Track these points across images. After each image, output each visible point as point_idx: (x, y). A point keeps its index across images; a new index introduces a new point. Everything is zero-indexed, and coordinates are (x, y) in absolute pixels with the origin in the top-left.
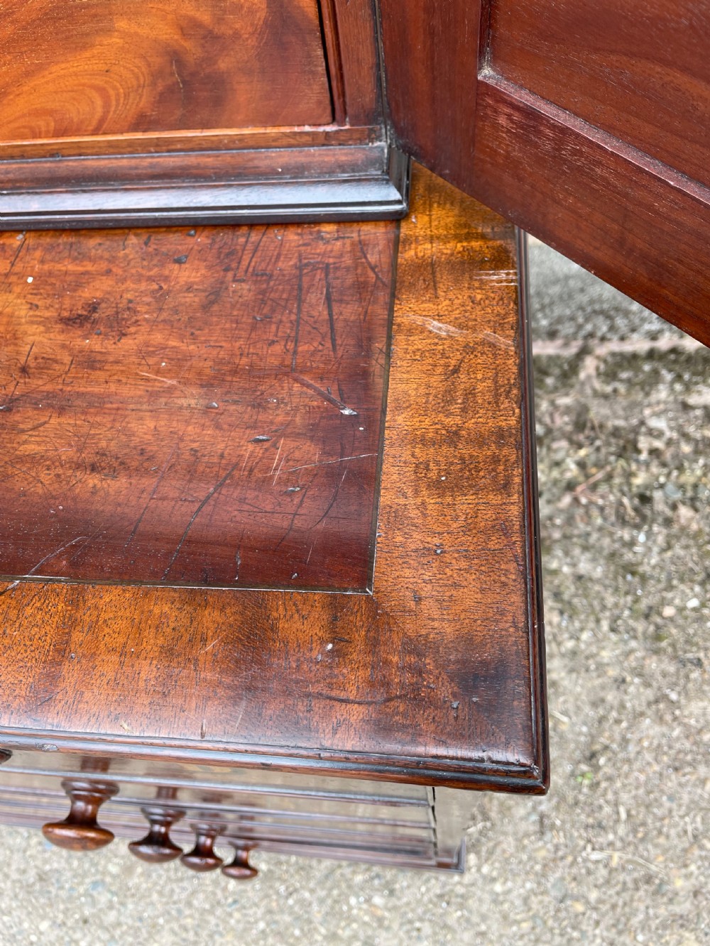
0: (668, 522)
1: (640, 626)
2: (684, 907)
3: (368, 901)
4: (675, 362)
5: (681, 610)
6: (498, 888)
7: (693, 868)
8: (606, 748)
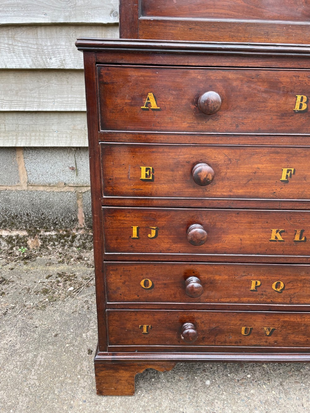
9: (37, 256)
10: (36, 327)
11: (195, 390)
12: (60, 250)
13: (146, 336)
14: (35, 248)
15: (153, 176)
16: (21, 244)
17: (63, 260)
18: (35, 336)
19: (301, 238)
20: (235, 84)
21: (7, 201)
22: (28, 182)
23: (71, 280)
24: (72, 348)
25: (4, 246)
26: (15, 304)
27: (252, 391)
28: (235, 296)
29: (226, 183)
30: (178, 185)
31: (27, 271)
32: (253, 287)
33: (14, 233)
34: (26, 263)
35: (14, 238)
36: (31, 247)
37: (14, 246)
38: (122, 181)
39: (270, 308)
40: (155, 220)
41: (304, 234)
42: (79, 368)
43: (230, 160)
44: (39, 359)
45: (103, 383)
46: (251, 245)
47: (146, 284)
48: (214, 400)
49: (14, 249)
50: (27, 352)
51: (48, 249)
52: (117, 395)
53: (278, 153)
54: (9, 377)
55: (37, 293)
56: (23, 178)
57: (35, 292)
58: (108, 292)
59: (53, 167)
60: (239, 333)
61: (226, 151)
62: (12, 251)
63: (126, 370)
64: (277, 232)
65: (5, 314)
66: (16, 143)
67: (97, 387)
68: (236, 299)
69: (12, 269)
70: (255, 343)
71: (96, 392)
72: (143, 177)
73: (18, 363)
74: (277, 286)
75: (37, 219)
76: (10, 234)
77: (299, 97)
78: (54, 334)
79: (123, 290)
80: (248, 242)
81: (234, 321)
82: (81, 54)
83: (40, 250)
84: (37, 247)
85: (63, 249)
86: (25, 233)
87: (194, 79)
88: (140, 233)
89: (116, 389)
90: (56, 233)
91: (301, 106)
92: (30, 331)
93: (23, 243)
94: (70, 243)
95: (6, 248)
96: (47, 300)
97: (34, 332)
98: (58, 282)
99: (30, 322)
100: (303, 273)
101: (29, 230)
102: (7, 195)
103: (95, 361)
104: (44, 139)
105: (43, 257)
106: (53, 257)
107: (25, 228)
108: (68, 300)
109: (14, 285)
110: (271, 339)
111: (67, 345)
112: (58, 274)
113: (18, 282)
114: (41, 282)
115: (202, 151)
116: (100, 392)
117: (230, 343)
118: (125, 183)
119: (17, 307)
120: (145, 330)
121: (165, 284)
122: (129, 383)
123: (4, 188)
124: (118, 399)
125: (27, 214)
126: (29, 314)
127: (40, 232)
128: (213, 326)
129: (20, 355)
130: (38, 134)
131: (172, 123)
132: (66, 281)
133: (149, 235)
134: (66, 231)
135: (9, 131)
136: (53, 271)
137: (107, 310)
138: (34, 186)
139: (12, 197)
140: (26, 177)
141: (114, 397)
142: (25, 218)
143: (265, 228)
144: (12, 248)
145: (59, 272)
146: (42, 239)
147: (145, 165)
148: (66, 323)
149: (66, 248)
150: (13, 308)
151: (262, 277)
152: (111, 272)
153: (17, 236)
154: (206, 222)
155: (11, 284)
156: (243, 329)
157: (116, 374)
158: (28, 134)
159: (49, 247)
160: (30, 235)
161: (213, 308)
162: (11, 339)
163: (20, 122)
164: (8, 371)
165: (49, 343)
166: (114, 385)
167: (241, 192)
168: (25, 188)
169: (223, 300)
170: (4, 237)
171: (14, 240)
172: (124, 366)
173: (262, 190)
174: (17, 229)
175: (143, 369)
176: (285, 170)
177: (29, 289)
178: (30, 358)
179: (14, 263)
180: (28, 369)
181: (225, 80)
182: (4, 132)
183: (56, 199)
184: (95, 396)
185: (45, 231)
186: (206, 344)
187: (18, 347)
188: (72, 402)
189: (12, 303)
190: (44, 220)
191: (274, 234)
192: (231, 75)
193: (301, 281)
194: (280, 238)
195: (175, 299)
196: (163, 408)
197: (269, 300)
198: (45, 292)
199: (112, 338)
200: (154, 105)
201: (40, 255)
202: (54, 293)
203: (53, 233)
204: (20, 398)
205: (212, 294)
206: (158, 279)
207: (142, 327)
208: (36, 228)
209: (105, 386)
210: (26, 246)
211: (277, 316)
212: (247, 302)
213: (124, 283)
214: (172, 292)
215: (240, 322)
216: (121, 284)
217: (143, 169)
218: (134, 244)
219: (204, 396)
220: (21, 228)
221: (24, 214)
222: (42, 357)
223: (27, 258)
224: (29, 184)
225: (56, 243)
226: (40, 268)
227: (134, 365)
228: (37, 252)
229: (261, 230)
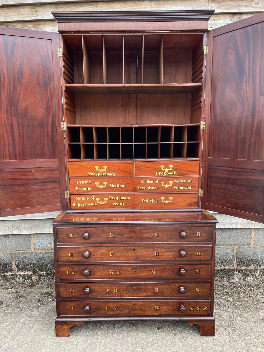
0: (232, 295)
1: (233, 307)
2: (253, 337)
3: (200, 340)
4: (225, 272)
5: (238, 305)
6: (221, 337)
7: (252, 333)
8: (233, 321)
9: (36, 285)
10: (35, 315)
11: (93, 335)
12: (47, 281)
13: (73, 311)
14: (35, 281)
15: (73, 256)
16: (29, 278)
17: (48, 286)
18: (34, 318)
19: (119, 273)
20: (93, 231)
21: (25, 257)
22: (35, 248)
23: (51, 296)
24: (48, 322)
25: (21, 280)
26: (26, 306)
27: (115, 336)
28: (102, 294)
29: (94, 257)
30: (80, 258)
31: (32, 292)
32: (107, 291)
33: (26, 273)
34: (31, 288)
35: (26, 275)
36: (33, 280)
37: (26, 280)
38: (63, 257)
39: (115, 299)
40: (74, 268)
41: (120, 272)
42: (50, 329)
43: (94, 250)
44: (35, 326)
45: (58, 331)
46: (104, 276)
47: (72, 291)
48: (99, 338)
49: (26, 281)
50: (31, 324)
51: (41, 281)
52: (63, 337)
53: (108, 248)
54: (24, 332)
55: (35, 301)
56: (33, 246)
57: (34, 301)
58: (60, 294)
59: (46, 241)
60: (105, 309)
61: (93, 248)
62: (25, 282)
63: (66, 325)
64: (112, 271)
65: (21, 310)
66: (31, 232)
67: (56, 333)
68: (102, 296)
69: (24, 291)
70: (111, 314)
71: (55, 335)
72: (70, 256)
73: (27, 327)
74: (115, 290)
75: (37, 266)
76: (24, 274)
77: (110, 234)
78: (41, 317)
79: (65, 293)
80: (103, 275)
81: (103, 305)
82: (52, 226)
83: (38, 282)
84: (36, 280)
85: (49, 281)
86: (31, 273)
87: (82, 230)
88: (70, 273)
89: (63, 334)
90: (46, 273)
91: (111, 236)
92: (32, 316)
93: (30, 278)
94: (52, 277)
95: (22, 281)
96: (40, 304)
97: (33, 316)
98: (45, 296)
99: (32, 313)
100: (123, 286)
101: (34, 272)
102: (25, 254)
103: (55, 321)
104: (43, 230)
105: (39, 285)
106: (44, 285)
107: (31, 270)
108: (49, 304)
109: (25, 298)
110: (117, 312)
111: (47, 321)
112: (45, 293)
113: (27, 297)
114: (38, 296)
115: (86, 248)
116: (57, 336)
117: (103, 313)
118: (64, 258)
119: (27, 307)
120: (73, 309)
121: (78, 291)
122: (67, 331)
123: (24, 251)
124: (64, 338)
125: (33, 264)
126: (32, 310)
127: (38, 272)
128: (96, 307)
129: (28, 325)
130: (40, 228)
131: (77, 241)
132: (49, 296)
133: (72, 274)
134: (51, 271)
135: (28, 227)
136: (43, 291)
137: (59, 301)
138: (37, 250)
139: (27, 256)
140: (34, 246)
141: (62, 338)
142: (32, 266)
143: (108, 270)
144: (24, 281)
145: (46, 292)
146: (39, 276)
147: (70, 252)
148: (47, 314)
149: (50, 280)
150: (25, 308)
151: (110, 288)
152: (61, 287)
153: (28, 275)
154: (90, 269)
155: (24, 298)
156: (107, 307)
157: (63, 327)
158: (36, 228)
159: (42, 280)
160: (33, 274)
161: (95, 299)
162: (24, 319)
163: (34, 223)
164: (23, 330)
165: (39, 320)
166: (62, 332)
167: (99, 259)
168: (33, 251)
169: (98, 296)
170: (21, 275)
171: (26, 277)
172: (65, 323)
173: (105, 259)
174: (28, 271)
175: (72, 324)
176: (111, 253)
177: (32, 299)
178: (32, 326)
179: (25, 288)
180: (31, 329)
181: (90, 230)
182: (26, 228)
183: (47, 256)
184: (55, 337)
185: (41, 272)
186: (94, 314)
187: (27, 322)
188: (47, 339)
189: (25, 306)
190: (41, 266)
191: (111, 272)
192: (92, 229)
193: (122, 288)
194: (113, 273)
195: (82, 296)
196: (79, 340)
197: (113, 296)
198: (39, 301)
199: (61, 312)
200: (72, 236)
201: (38, 284)
202: (43, 301)
203: (45, 273)
204: (28, 338)
205: (94, 294)
206: (76, 289)
207: (71, 307)
208: (37, 270)
209: (59, 332)
210: (31, 279)
211: (117, 302)
212: (106, 296)
213: (65, 291)
214: (81, 294)
215: (105, 305)
216: (64, 291)
217: (70, 253)
218: (68, 277)
219: (96, 337)
220: (30, 271)
221: (32, 264)
222: (36, 325)
223: (32, 286)
224: (35, 249)
225: (46, 278)
226: (37, 290)
227: (69, 323)
228: (36, 283)
229: (107, 271)
